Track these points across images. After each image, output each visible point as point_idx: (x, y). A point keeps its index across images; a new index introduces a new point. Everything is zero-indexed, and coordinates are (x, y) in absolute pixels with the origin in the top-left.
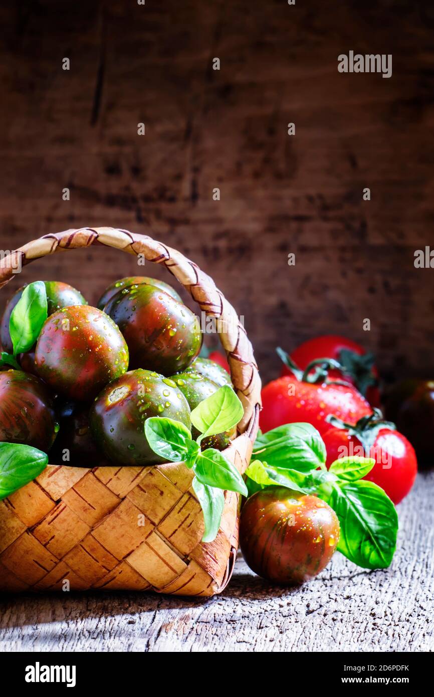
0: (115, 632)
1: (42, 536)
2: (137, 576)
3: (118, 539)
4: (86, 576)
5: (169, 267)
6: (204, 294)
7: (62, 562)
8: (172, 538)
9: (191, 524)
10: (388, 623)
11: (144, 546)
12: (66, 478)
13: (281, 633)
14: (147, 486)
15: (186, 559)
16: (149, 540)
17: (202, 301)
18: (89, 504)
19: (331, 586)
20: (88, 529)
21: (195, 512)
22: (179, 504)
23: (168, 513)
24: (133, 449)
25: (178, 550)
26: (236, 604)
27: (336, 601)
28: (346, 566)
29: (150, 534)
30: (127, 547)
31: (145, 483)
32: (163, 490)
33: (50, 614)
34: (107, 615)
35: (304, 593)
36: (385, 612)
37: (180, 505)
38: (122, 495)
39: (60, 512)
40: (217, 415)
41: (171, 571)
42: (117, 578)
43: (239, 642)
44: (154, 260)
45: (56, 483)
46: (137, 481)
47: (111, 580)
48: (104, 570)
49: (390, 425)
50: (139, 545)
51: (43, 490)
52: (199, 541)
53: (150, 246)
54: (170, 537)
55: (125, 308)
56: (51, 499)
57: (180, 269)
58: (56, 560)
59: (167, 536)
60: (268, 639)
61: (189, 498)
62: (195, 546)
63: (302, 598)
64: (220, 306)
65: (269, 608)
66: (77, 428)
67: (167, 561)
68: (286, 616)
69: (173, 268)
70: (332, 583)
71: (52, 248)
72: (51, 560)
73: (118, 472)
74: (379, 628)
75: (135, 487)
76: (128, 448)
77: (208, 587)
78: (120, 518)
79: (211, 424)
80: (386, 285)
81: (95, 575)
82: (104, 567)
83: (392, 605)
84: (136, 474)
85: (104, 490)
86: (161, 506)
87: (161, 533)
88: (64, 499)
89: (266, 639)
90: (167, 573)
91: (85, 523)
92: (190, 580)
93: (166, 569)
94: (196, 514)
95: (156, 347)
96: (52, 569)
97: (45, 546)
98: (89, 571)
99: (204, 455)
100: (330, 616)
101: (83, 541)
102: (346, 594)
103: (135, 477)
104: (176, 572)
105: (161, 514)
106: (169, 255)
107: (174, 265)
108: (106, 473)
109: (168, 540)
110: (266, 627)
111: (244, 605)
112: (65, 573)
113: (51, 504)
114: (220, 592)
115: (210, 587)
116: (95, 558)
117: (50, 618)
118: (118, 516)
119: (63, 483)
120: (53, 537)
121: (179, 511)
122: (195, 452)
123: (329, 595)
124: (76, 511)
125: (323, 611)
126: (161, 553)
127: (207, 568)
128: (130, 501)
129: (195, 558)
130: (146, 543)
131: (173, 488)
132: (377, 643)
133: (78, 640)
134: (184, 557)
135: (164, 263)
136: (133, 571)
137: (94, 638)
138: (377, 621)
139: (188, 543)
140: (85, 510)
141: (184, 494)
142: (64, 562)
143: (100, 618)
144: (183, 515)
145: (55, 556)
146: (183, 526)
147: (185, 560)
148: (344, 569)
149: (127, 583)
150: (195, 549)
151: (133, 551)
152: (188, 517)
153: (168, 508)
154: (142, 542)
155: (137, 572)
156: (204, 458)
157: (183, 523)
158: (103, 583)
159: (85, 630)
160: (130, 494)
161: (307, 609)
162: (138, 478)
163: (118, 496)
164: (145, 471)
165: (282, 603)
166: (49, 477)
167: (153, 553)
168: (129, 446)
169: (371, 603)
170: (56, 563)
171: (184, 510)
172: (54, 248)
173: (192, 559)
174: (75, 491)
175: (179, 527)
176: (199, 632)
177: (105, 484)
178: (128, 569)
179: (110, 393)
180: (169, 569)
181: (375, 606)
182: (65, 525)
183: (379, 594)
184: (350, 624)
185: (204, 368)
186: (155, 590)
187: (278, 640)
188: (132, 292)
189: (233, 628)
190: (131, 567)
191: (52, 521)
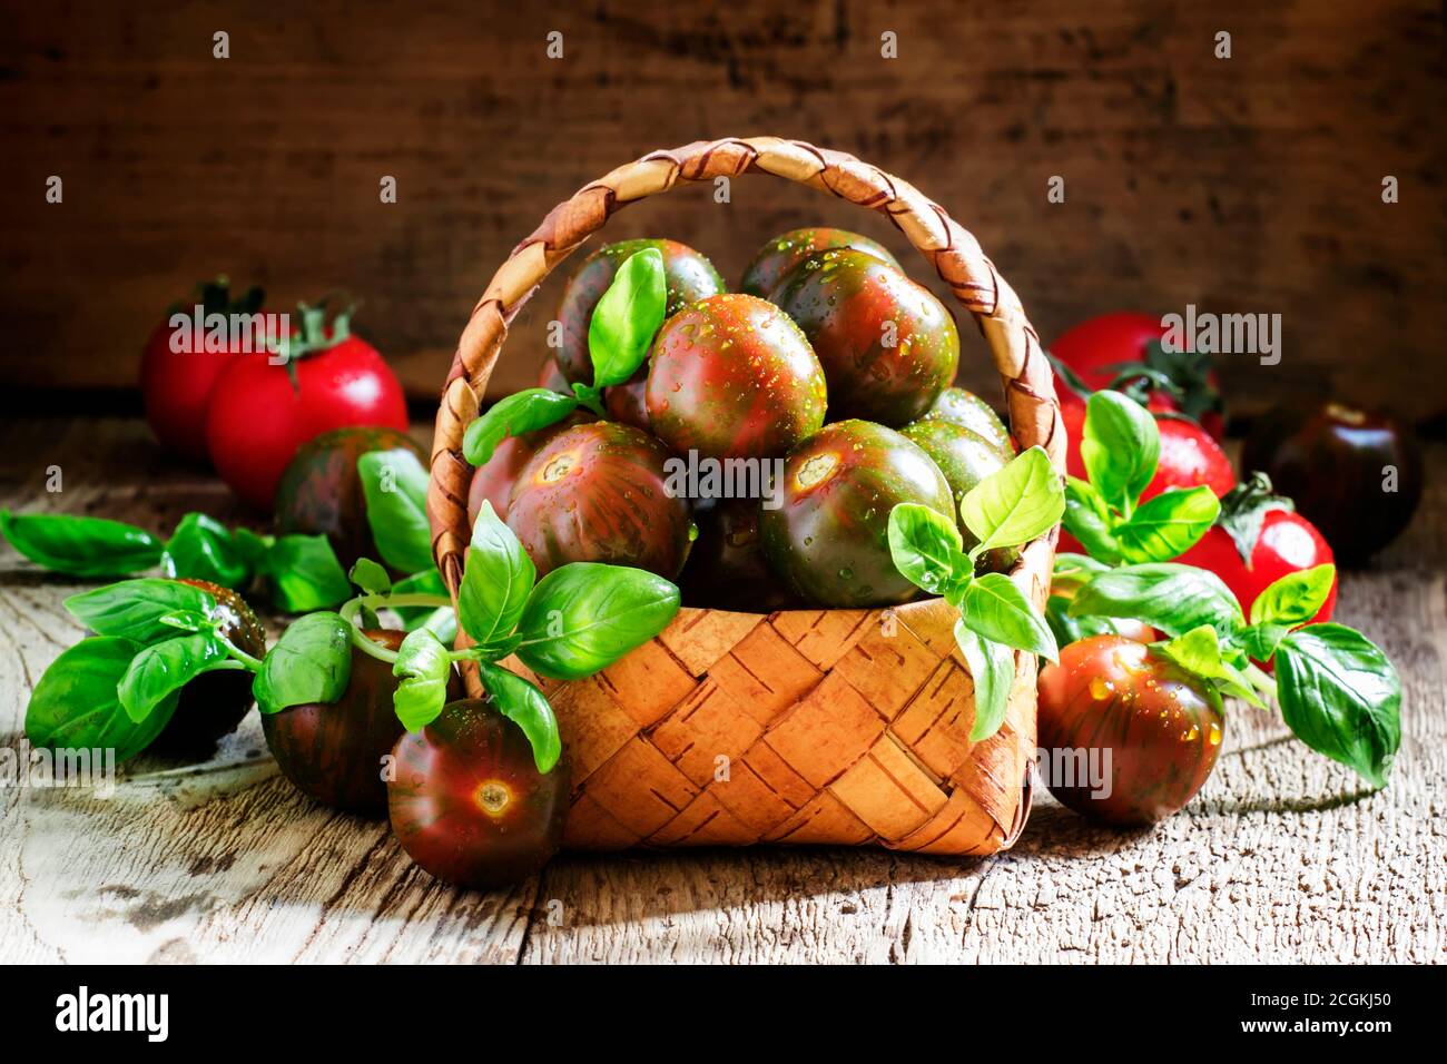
0: (824, 931)
1: (670, 743)
2: (849, 817)
3: (816, 748)
4: (751, 820)
5: (895, 216)
6: (964, 267)
7: (706, 793)
8: (918, 745)
9: (956, 718)
10: (1337, 905)
11: (867, 762)
12: (719, 634)
13: (1139, 928)
14: (875, 647)
15: (946, 785)
16: (873, 750)
17: (958, 280)
18: (762, 683)
19: (1209, 829)
20: (758, 730)
21: (964, 694)
22: (934, 680)
23: (913, 698)
24: (849, 577)
25: (931, 769)
26: (1038, 869)
27: (1226, 859)
28: (1228, 785)
29: (878, 738)
30: (832, 764)
31: (869, 642)
32: (905, 656)
33: (689, 894)
34: (797, 894)
35: (1162, 845)
36: (1326, 882)
37: (935, 682)
38: (825, 667)
39: (705, 699)
40: (1015, 506)
41: (917, 809)
42: (811, 822)
43: (1065, 949)
44: (866, 203)
45: (698, 643)
46: (856, 638)
47: (801, 826)
48: (787, 807)
49: (1285, 502)
50: (856, 759)
51: (673, 656)
52: (970, 751)
53: (857, 175)
54: (915, 744)
55: (814, 299)
56: (689, 673)
57: (914, 219)
58: (697, 791)
59: (910, 743)
60: (1118, 942)
61: (953, 669)
62: (963, 761)
63: (1161, 854)
64: (993, 289)
65: (1103, 877)
66: (728, 532)
67: (910, 789)
68: (1139, 894)
69: (902, 219)
70: (1210, 821)
71: (668, 180)
72: (686, 790)
73: (818, 621)
74: (1325, 916)
75: (850, 650)
76: (839, 574)
77: (987, 838)
78: (822, 710)
79: (1001, 523)
80: (1214, 204)
81: (769, 817)
82: (787, 802)
83: (1335, 867)
84: (853, 625)
85: (791, 656)
86: (899, 686)
87: (898, 736)
88: (712, 674)
89: (1115, 942)
90: (909, 812)
91: (753, 717)
92: (954, 825)
93: (908, 804)
94: (964, 700)
95: (873, 373)
96: (688, 806)
97: (674, 762)
98: (757, 808)
99: (983, 584)
100: (1224, 892)
101: (747, 752)
102: (1242, 846)
103: (850, 630)
104: (926, 811)
105: (899, 701)
106: (894, 193)
107: (905, 211)
108: (794, 622)
109: (911, 749)
110: (1109, 916)
111: (1054, 871)
112: (712, 813)
113: (688, 683)
114: (1010, 847)
115: (990, 839)
116: (770, 784)
117: (689, 902)
118: (818, 705)
119: (712, 643)
120: (691, 746)
121: (934, 694)
122: (965, 577)
123: (1212, 849)
124: (736, 696)
125: (1206, 881)
126: (899, 775)
127: (985, 802)
128: (840, 677)
129: (962, 782)
130: (871, 756)
131: (922, 650)
132: (1327, 947)
133: (757, 947)
134: (941, 782)
135: (884, 209)
136: (842, 809)
137: (785, 944)
138: (1315, 901)
139: (950, 756)
140: (754, 694)
141: (943, 660)
142: (711, 792)
143: (785, 901)
144: (940, 701)
145: (693, 782)
146: (941, 722)
147: (944, 787)
148: (1226, 793)
149: (829, 832)
150: (963, 765)
151: (844, 771)
152: (950, 704)
153: (912, 688)
154: (864, 754)
155: (849, 810)
156: (981, 590)
157: (940, 716)
158: (784, 832)
159: (764, 927)
160: (841, 663)
161: (1176, 878)
162: (858, 631)
163: (817, 666)
164: (870, 617)
165: (1126, 867)
166: (685, 630)
167: (883, 774)
168: (841, 573)
169: (1294, 863)
170: (695, 796)
171: (942, 692)
172: (672, 180)
173: (956, 785)
174: (734, 657)
175: (933, 724)
176: (984, 929)
177: (793, 643)
178: (833, 805)
179: (799, 467)
180: (914, 805)
181: (1305, 870)
182: (714, 724)
183: (1305, 843)
184: (1266, 908)
185: (953, 406)
186: (884, 844)
187: (1137, 943)
188: (827, 267)
189: (1046, 919)
190: (840, 802)
191: (690, 715)
